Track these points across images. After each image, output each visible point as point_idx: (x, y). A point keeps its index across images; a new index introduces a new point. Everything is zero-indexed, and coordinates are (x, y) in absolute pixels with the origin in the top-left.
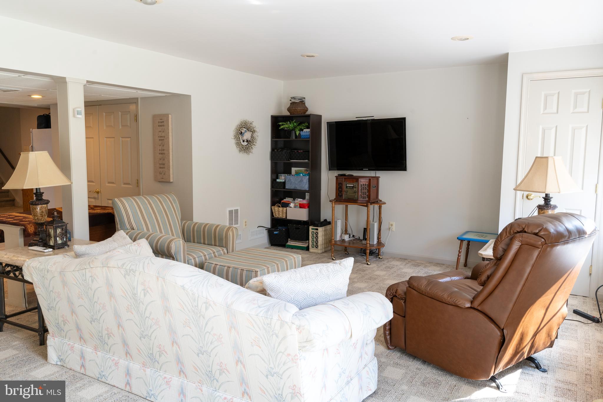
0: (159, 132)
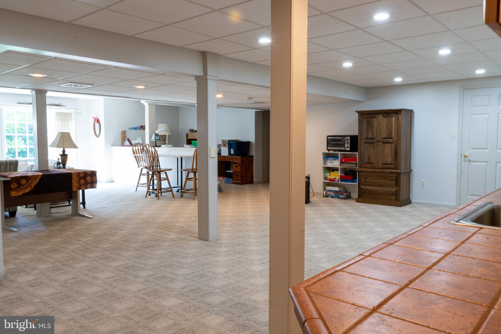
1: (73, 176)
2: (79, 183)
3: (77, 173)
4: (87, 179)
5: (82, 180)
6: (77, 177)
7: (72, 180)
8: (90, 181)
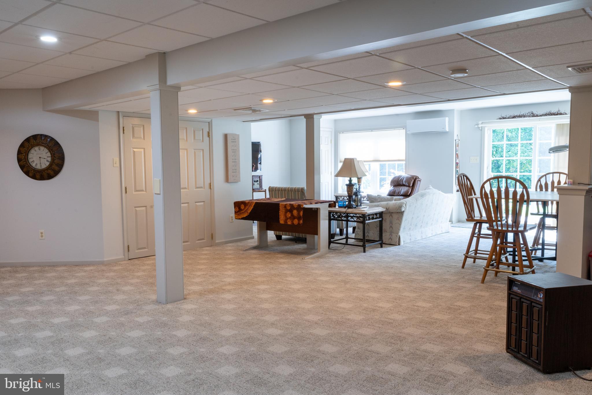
0: (232, 146)
1: (280, 208)
2: (286, 216)
3: (284, 205)
4: (293, 213)
5: (288, 213)
6: (284, 209)
7: (279, 212)
8: (296, 215)
